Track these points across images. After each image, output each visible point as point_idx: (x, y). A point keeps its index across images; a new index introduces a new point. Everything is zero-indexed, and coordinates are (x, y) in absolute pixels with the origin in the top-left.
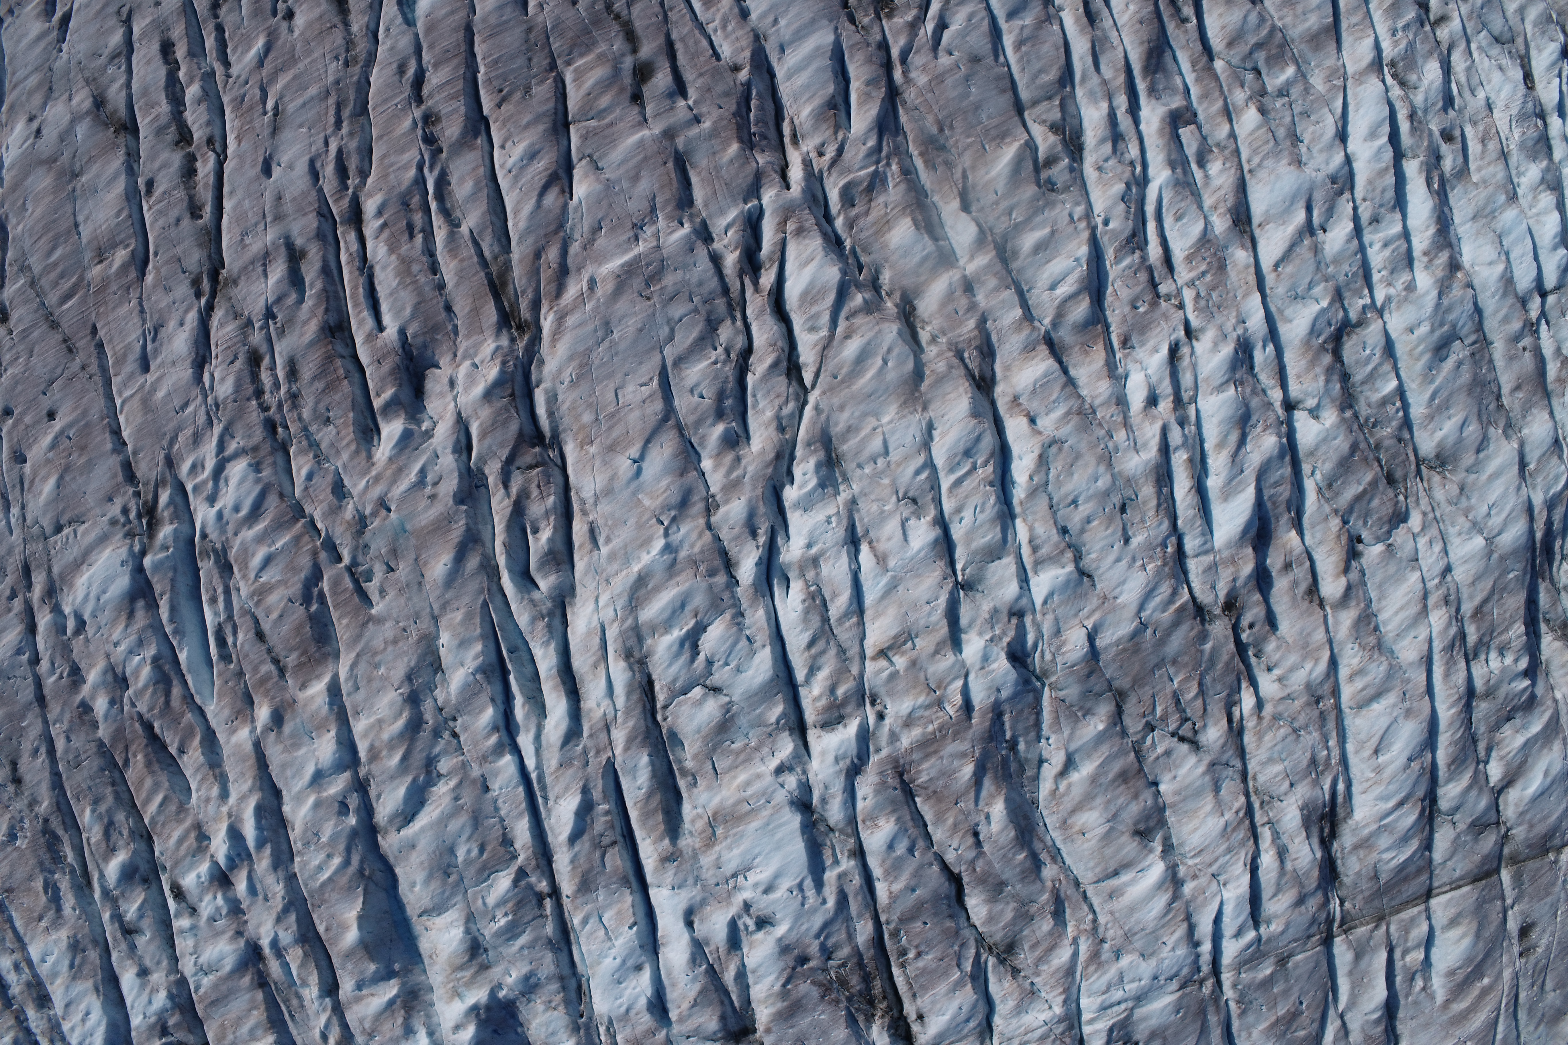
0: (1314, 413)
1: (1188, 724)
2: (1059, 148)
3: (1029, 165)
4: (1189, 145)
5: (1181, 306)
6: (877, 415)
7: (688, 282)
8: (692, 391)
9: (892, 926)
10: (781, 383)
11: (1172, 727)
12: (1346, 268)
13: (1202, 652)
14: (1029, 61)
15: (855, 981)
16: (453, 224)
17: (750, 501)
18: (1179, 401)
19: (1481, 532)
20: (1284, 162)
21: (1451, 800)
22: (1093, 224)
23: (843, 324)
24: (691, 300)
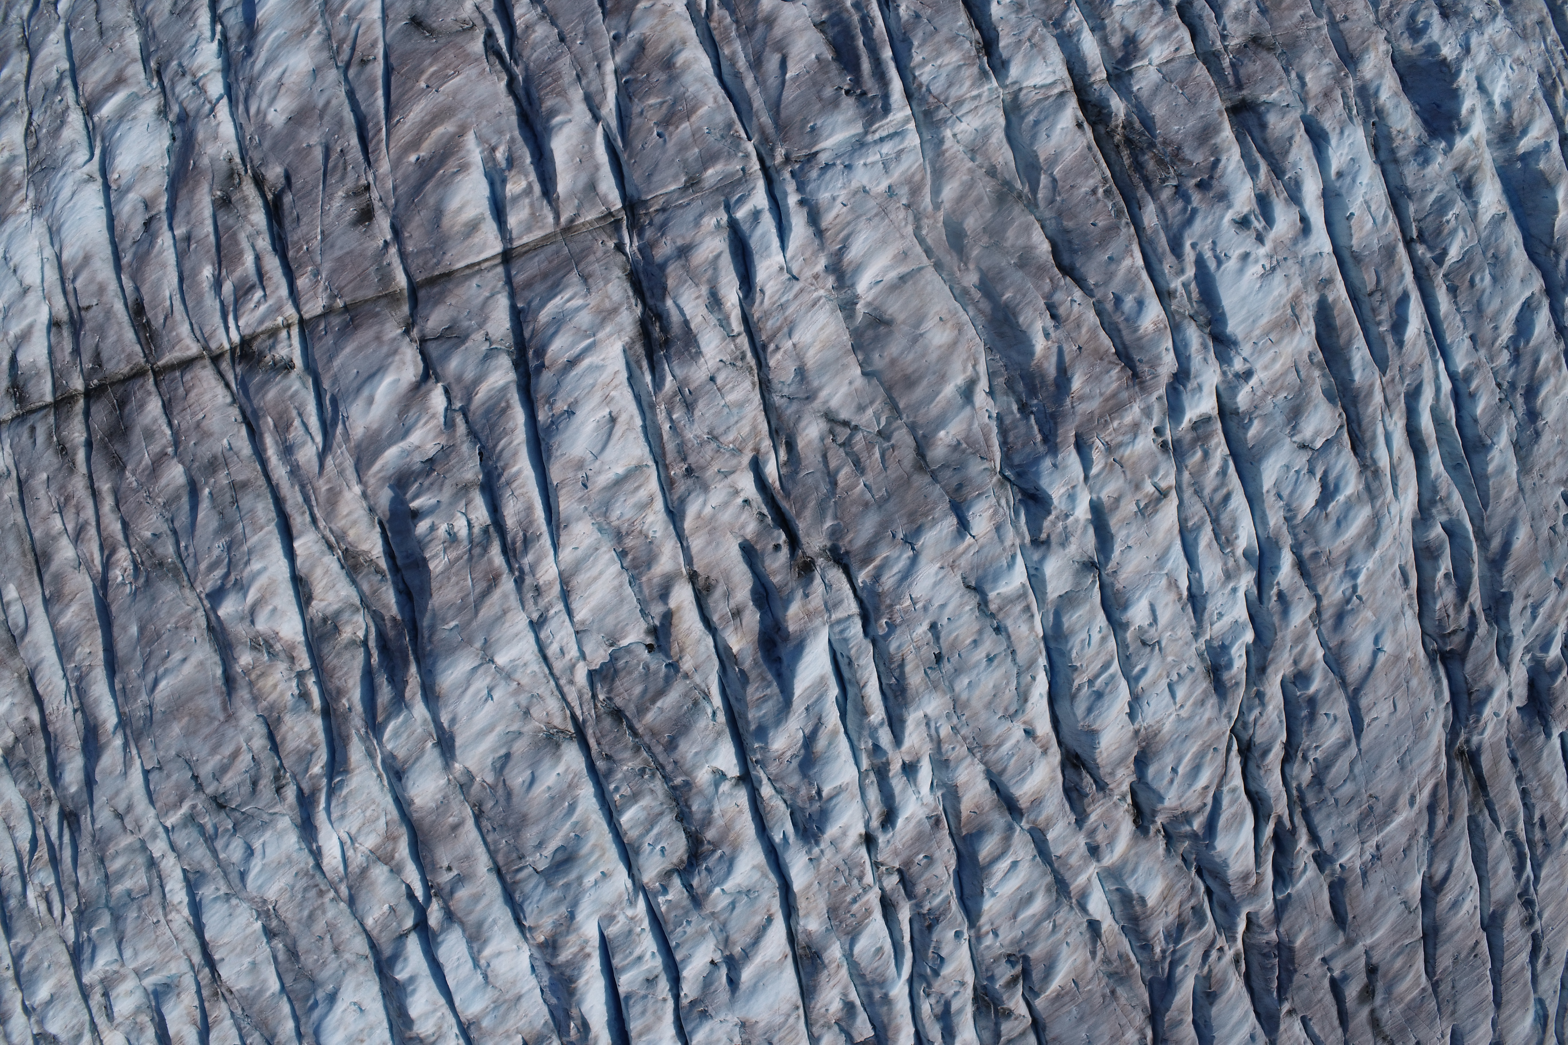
0: (720, 776)
1: (841, 439)
2: (1005, 997)
3: (1036, 974)
4: (864, 1022)
5: (876, 865)
6: (1179, 718)
7: (1339, 815)
8: (1336, 719)
9: (1124, 221)
10: (1260, 737)
11: (859, 437)
12: (690, 930)
13: (836, 517)
15: (1151, 165)
16: (1511, 835)
17: (1287, 626)
18: (881, 772)
19: (499, 670)
20: (762, 1024)
21: (496, 369)
22: (972, 932)
23: (1209, 800)
24: (1336, 801)
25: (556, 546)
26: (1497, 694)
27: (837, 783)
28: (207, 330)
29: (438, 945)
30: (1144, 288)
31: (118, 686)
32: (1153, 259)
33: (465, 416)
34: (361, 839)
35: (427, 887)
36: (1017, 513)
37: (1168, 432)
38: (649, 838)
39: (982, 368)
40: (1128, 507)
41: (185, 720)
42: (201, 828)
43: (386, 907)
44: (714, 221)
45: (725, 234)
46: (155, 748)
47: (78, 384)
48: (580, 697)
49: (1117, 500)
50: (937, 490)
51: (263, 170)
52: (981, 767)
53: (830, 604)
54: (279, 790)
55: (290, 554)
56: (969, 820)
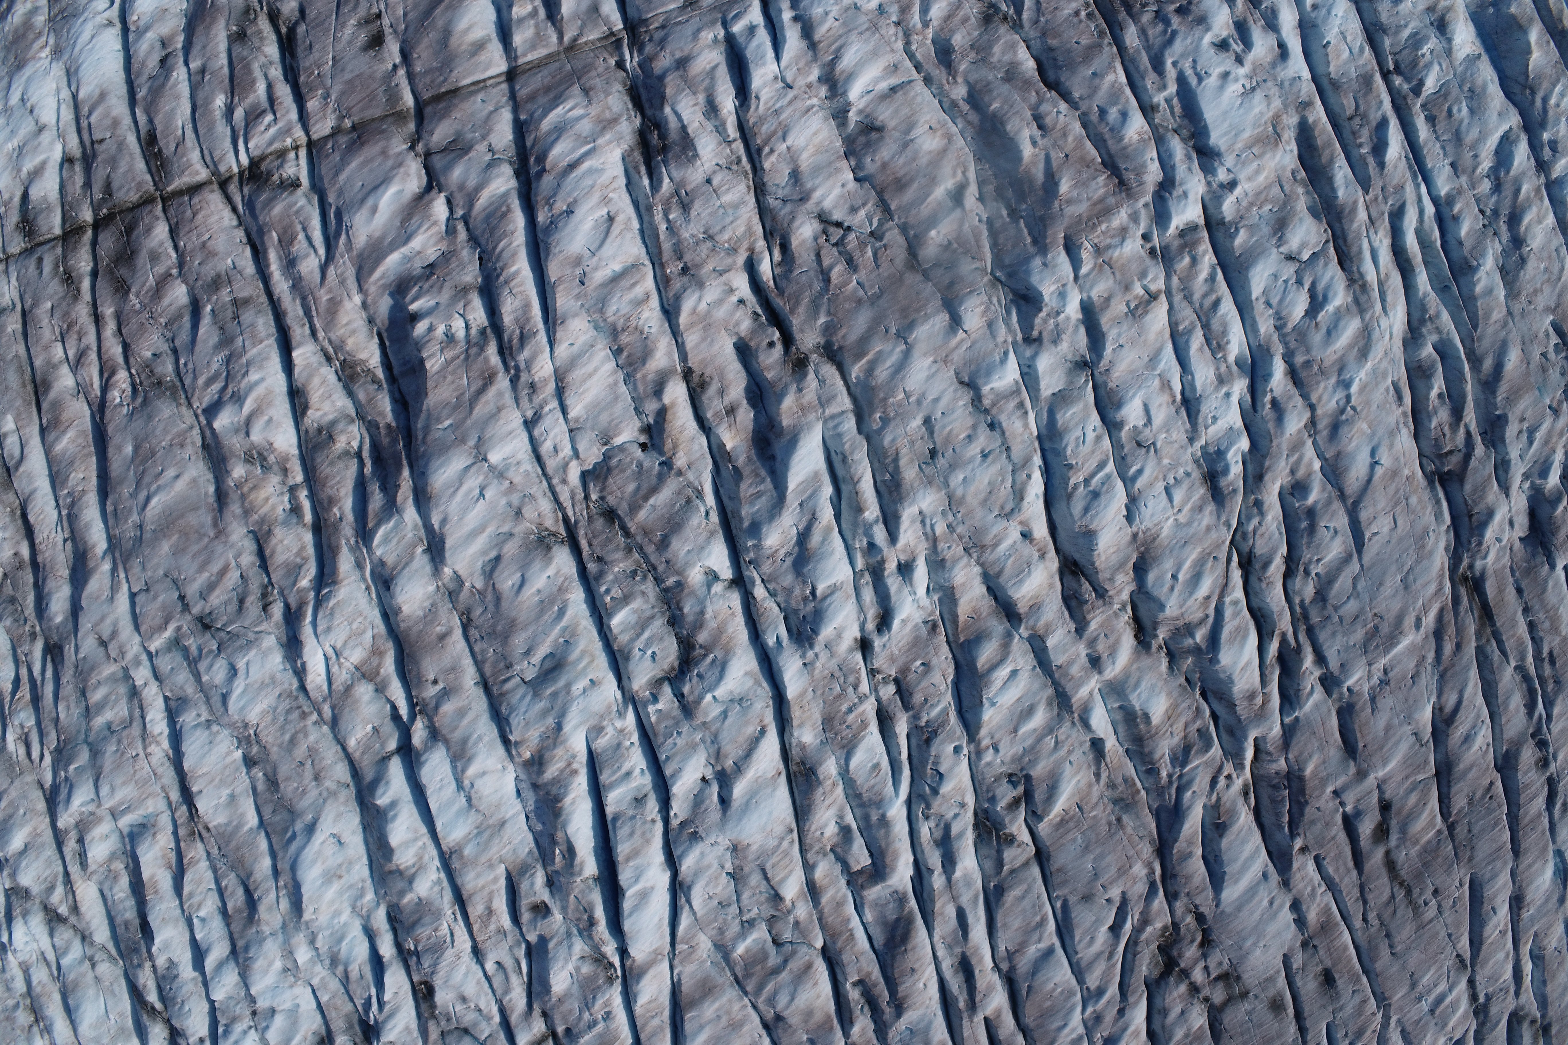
0: (712, 576)
1: (834, 240)
2: (1007, 820)
3: (1039, 795)
4: (860, 848)
5: (872, 673)
6: (1177, 524)
7: (1345, 634)
8: (1336, 532)
9: (1106, 41)
10: (1261, 549)
11: (852, 236)
12: (680, 742)
13: (829, 313)
14: (1034, 906)
16: (1521, 669)
17: (1282, 433)
18: (876, 572)
19: (492, 468)
20: (754, 847)
21: (498, 176)
22: (972, 746)
23: (1211, 611)
24: (1341, 618)
25: (551, 343)
26: (1498, 518)
27: (831, 581)
28: (217, 154)
29: (421, 764)
30: (1127, 101)
31: (110, 508)
32: (1136, 76)
33: (466, 224)
34: (346, 653)
35: (412, 704)
36: (1008, 312)
37: (1155, 237)
38: (640, 643)
39: (972, 175)
40: (1119, 307)
41: (175, 537)
42: (185, 650)
43: (370, 727)
44: (711, 36)
45: (722, 48)
46: (144, 568)
47: (87, 215)
48: (573, 498)
49: (1108, 299)
50: (929, 288)
51: (278, 4)
52: (977, 570)
53: (823, 399)
54: (265, 608)
55: (288, 365)
56: (967, 627)
